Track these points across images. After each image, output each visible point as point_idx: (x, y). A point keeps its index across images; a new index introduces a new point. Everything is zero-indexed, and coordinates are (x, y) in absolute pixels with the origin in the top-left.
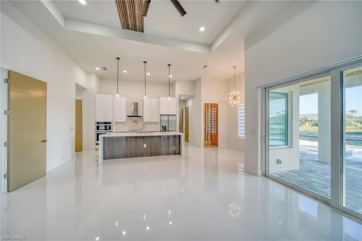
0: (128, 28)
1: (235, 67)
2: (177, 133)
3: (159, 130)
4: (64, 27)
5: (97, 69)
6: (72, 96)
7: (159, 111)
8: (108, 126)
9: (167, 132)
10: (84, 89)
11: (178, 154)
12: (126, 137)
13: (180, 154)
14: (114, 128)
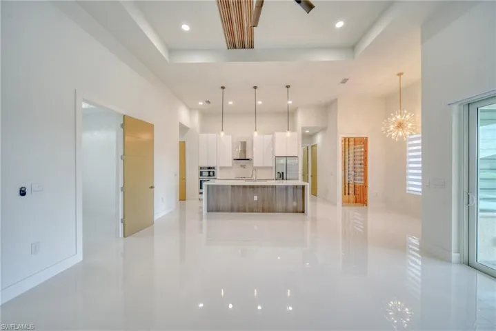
0: (235, 47)
1: (400, 74)
2: (300, 182)
3: (274, 178)
4: (168, 60)
5: (201, 103)
6: (176, 138)
7: (273, 152)
8: (210, 172)
9: (285, 181)
10: (188, 129)
11: (300, 212)
12: (233, 186)
13: (303, 212)
14: (219, 174)
